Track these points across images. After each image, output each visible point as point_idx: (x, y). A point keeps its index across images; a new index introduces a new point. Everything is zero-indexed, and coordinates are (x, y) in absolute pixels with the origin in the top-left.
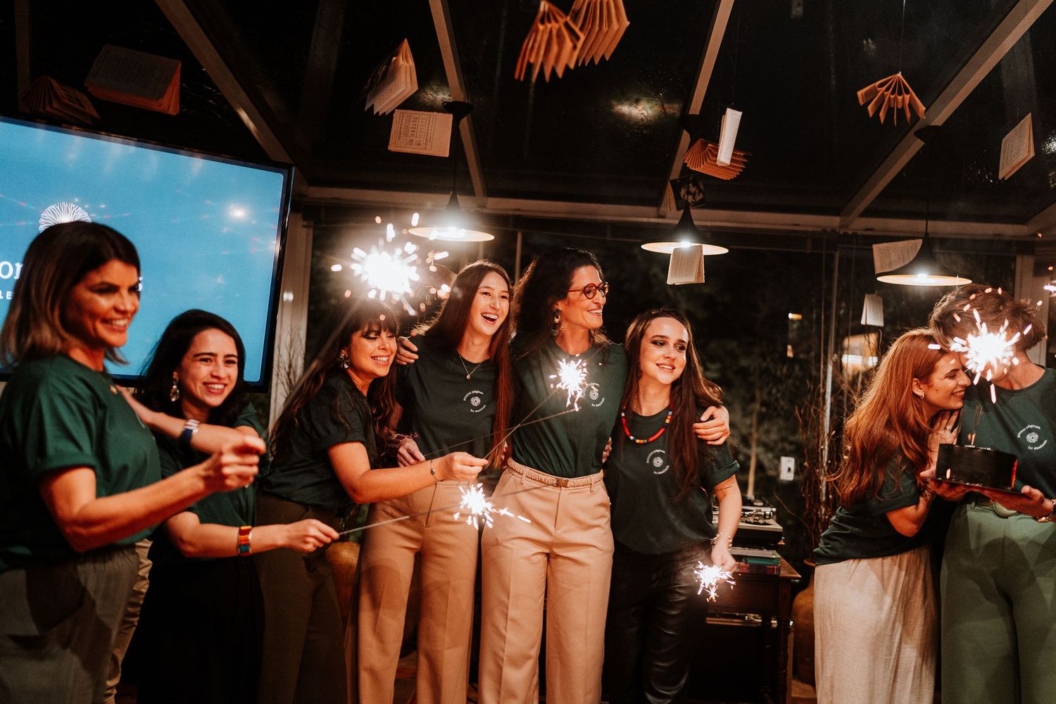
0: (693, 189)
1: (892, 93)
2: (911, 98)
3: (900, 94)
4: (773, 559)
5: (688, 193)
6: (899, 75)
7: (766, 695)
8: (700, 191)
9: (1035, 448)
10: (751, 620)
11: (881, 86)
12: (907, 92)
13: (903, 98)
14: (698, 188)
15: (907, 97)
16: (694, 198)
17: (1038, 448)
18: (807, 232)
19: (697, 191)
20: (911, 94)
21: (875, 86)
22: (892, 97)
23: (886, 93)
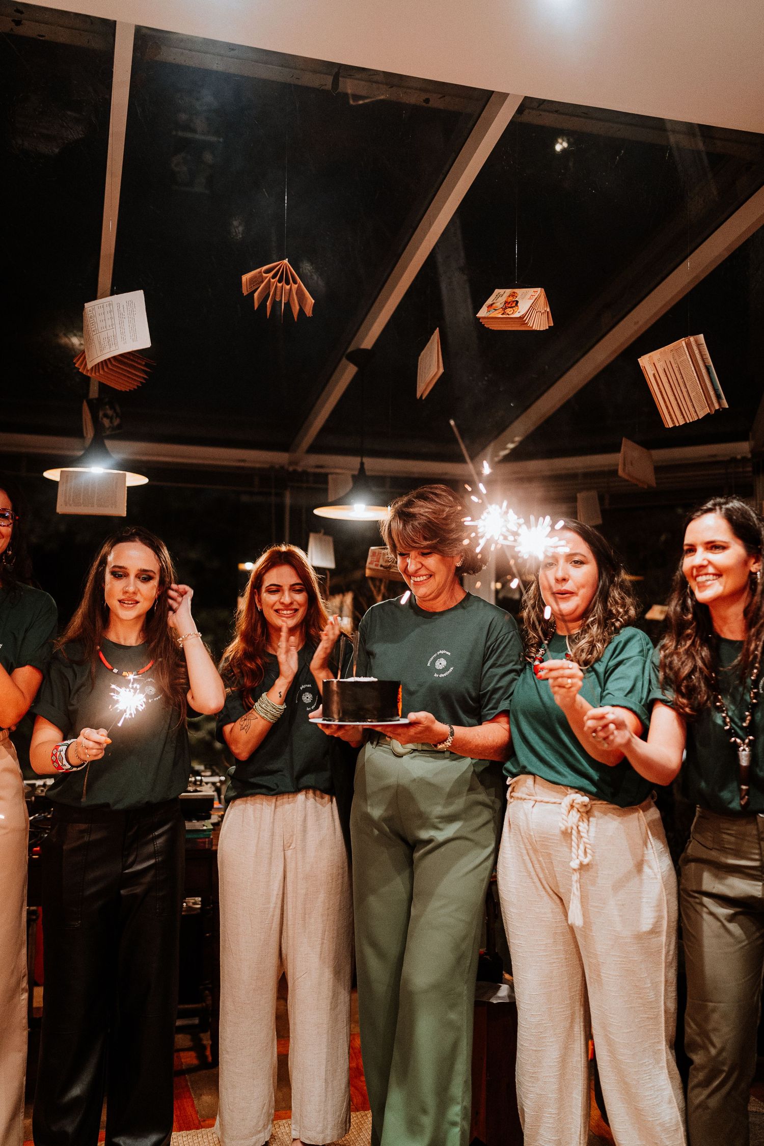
0: (110, 412)
1: (280, 281)
2: (299, 286)
3: (288, 283)
4: (204, 831)
5: (106, 416)
6: (286, 261)
7: (207, 992)
8: (117, 415)
9: (441, 676)
10: (190, 907)
11: (267, 271)
12: (295, 282)
13: (291, 287)
14: (115, 411)
15: (295, 287)
16: (111, 422)
17: (443, 675)
18: (253, 469)
19: (115, 415)
20: (299, 284)
21: (260, 272)
22: (280, 285)
23: (272, 280)
